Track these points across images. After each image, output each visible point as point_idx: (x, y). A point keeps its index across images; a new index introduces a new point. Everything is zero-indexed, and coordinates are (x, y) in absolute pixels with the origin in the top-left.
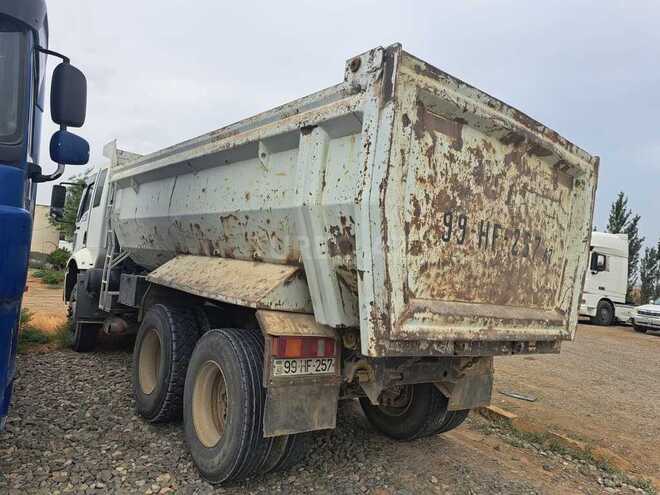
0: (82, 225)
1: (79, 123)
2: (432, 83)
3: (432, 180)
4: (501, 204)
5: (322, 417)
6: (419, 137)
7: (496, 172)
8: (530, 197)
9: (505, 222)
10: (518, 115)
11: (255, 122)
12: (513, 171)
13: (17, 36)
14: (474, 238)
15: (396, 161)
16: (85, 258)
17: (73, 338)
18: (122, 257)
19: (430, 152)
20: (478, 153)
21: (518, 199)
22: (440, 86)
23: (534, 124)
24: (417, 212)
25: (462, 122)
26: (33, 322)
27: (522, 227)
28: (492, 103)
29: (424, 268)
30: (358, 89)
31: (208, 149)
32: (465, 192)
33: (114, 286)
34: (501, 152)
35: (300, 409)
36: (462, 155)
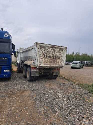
0: (18, 57)
1: (14, 49)
2: (41, 44)
3: (42, 53)
4: (51, 54)
5: (37, 75)
6: (41, 49)
7: (50, 51)
8: (55, 53)
9: (52, 56)
10: (52, 45)
11: (30, 47)
12: (53, 50)
13: (9, 43)
14: (48, 57)
15: (38, 52)
16: (18, 62)
17: (18, 71)
18: (22, 61)
19: (42, 50)
20: (48, 50)
21: (53, 53)
22: (42, 45)
23: (55, 46)
24: (41, 56)
25: (46, 47)
26: (13, 70)
27: (54, 56)
28: (48, 45)
29: (42, 60)
30: (35, 46)
31: (27, 50)
32: (46, 53)
33: (21, 65)
34: (51, 49)
35: (35, 74)
36: (46, 50)
